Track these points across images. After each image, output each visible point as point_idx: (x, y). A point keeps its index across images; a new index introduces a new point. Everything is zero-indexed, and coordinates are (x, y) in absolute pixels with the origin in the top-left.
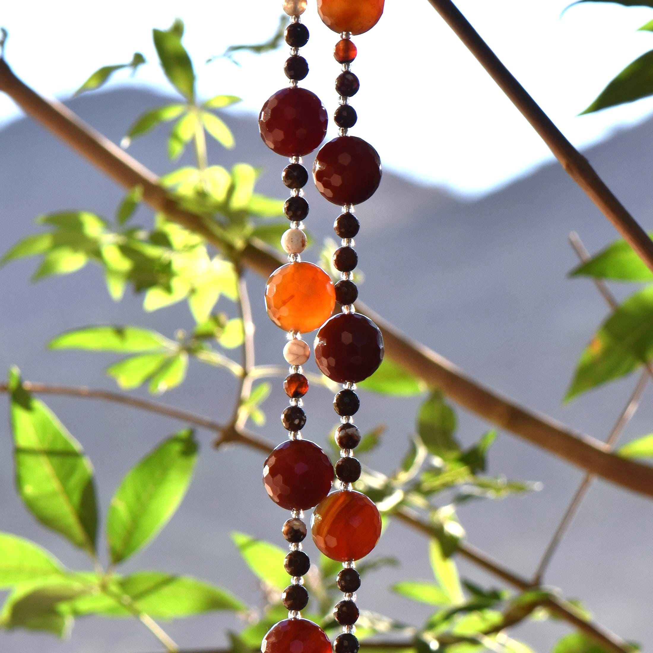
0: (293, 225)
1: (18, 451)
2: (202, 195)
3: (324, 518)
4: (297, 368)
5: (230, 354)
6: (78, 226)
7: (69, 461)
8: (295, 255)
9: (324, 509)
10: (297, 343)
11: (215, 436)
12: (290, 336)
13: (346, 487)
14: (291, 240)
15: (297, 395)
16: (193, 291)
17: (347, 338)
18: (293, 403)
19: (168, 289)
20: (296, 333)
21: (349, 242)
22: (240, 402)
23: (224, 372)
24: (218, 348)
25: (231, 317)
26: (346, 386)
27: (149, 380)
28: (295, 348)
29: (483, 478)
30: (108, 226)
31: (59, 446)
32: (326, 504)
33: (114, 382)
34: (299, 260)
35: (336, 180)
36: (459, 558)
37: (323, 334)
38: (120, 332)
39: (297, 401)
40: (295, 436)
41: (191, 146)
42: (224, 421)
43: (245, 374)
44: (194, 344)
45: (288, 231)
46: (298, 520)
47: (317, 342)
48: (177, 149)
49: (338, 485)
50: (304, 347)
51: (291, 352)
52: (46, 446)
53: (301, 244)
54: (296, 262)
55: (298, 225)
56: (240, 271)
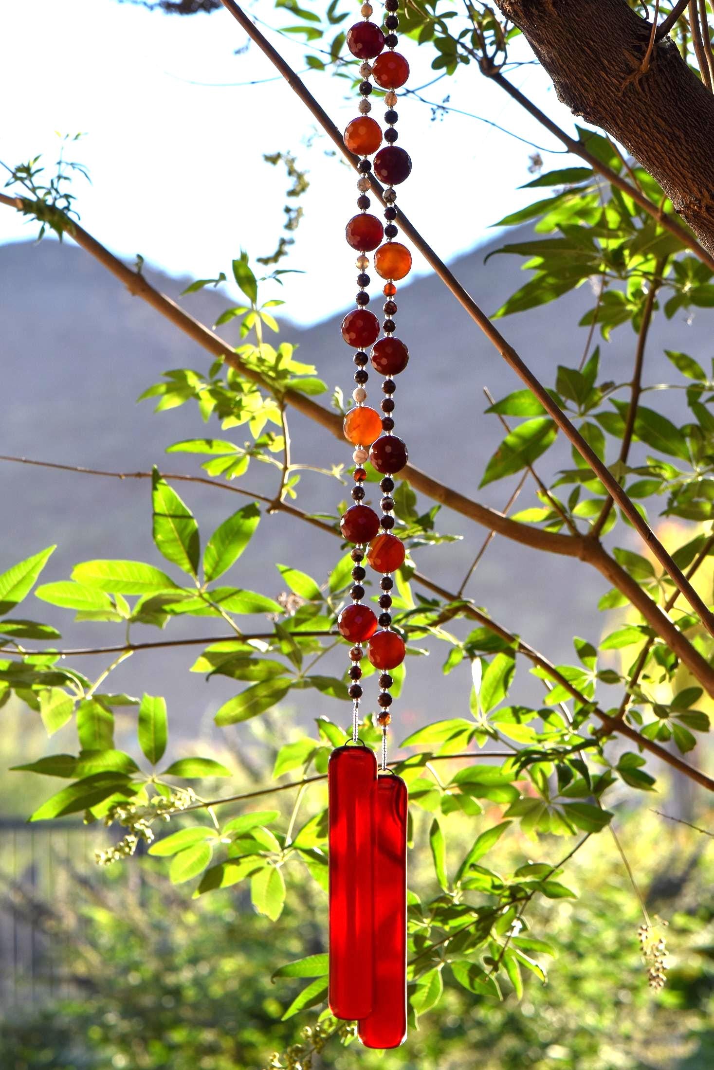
0: (359, 386)
1: (155, 514)
2: (261, 361)
3: (373, 548)
4: (360, 465)
6: (184, 378)
7: (184, 521)
8: (360, 403)
9: (373, 545)
10: (360, 451)
11: (268, 505)
12: (357, 448)
13: (386, 531)
14: (358, 394)
15: (360, 480)
16: (253, 419)
17: (388, 449)
18: (357, 484)
19: (238, 417)
20: (360, 446)
21: (390, 396)
22: (283, 486)
23: (272, 466)
25: (277, 435)
26: (387, 476)
27: (226, 471)
28: (359, 454)
29: (430, 533)
30: (200, 377)
31: (179, 513)
32: (375, 541)
33: (206, 472)
34: (363, 405)
35: (384, 361)
36: (412, 580)
37: (375, 447)
38: (209, 442)
39: (360, 484)
40: (358, 503)
43: (286, 468)
44: (255, 450)
45: (357, 389)
46: (360, 549)
47: (371, 451)
48: (245, 332)
49: (381, 531)
50: (365, 454)
51: (357, 456)
52: (171, 512)
53: (363, 396)
54: (361, 407)
55: (362, 386)
56: (282, 407)
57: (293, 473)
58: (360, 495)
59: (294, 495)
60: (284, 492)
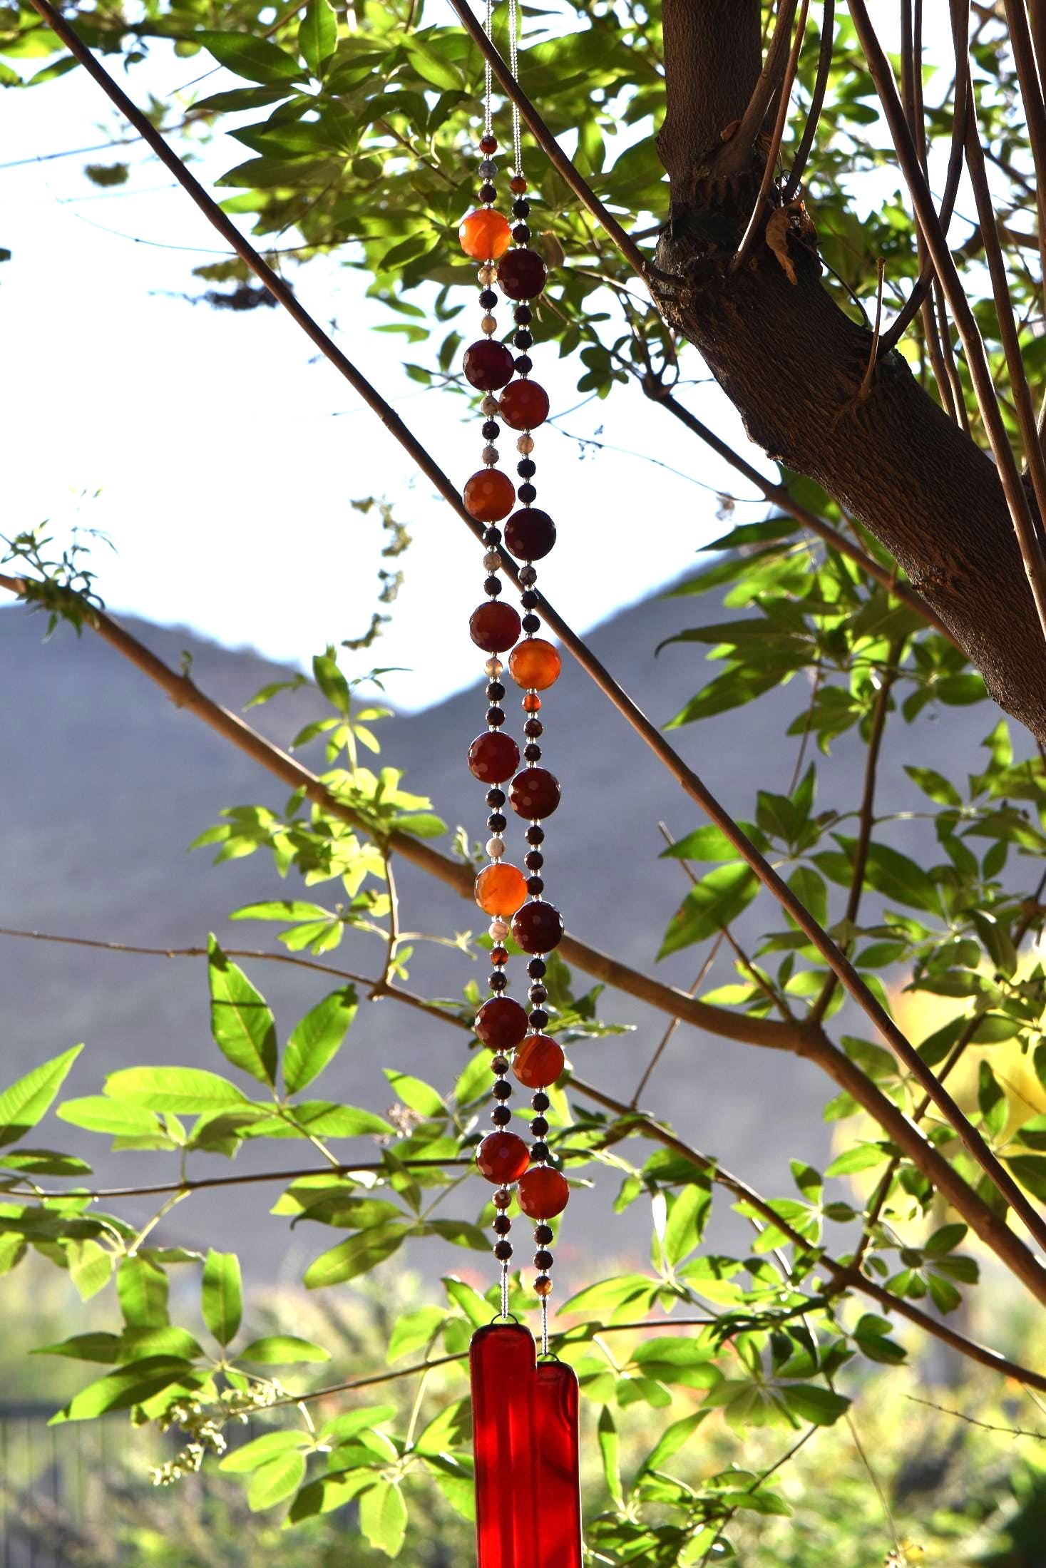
0: (495, 835)
1: (214, 1002)
2: (356, 793)
3: (521, 1055)
4: (499, 943)
5: (378, 922)
6: (255, 818)
7: (254, 1011)
8: (497, 858)
9: (521, 1050)
10: (498, 923)
11: (369, 989)
12: (494, 919)
13: (537, 1032)
14: (494, 847)
15: (500, 963)
16: (347, 871)
17: (537, 920)
18: (496, 969)
19: (327, 870)
20: (498, 917)
21: (537, 847)
22: (389, 962)
23: (377, 937)
24: (370, 918)
25: (380, 893)
26: (536, 956)
27: (312, 943)
28: (497, 927)
29: (591, 1022)
30: (277, 818)
31: (247, 999)
32: (523, 1045)
33: (284, 946)
34: (500, 862)
35: (527, 801)
36: (569, 1087)
37: (519, 917)
38: (288, 905)
39: (500, 968)
40: (498, 994)
41: (344, 752)
42: (375, 979)
43: (393, 939)
44: (350, 915)
45: (491, 840)
46: (502, 1057)
47: (514, 923)
48: (333, 754)
49: (532, 1031)
50: (505, 927)
51: (495, 931)
52: (236, 999)
53: (500, 849)
54: (497, 863)
55: (498, 835)
56: (387, 855)
57: (403, 946)
58: (500, 983)
59: (405, 975)
60: (391, 971)
